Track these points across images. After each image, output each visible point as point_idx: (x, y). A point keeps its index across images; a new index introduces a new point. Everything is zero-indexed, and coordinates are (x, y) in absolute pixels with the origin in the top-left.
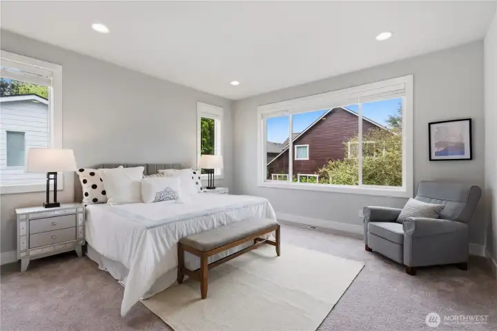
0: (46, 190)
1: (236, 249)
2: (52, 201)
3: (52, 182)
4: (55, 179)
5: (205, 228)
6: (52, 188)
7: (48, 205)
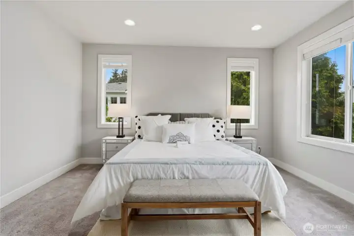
0: (118, 127)
1: (211, 211)
2: (121, 134)
3: (121, 123)
4: (122, 121)
5: (162, 175)
6: (121, 127)
7: (118, 137)
